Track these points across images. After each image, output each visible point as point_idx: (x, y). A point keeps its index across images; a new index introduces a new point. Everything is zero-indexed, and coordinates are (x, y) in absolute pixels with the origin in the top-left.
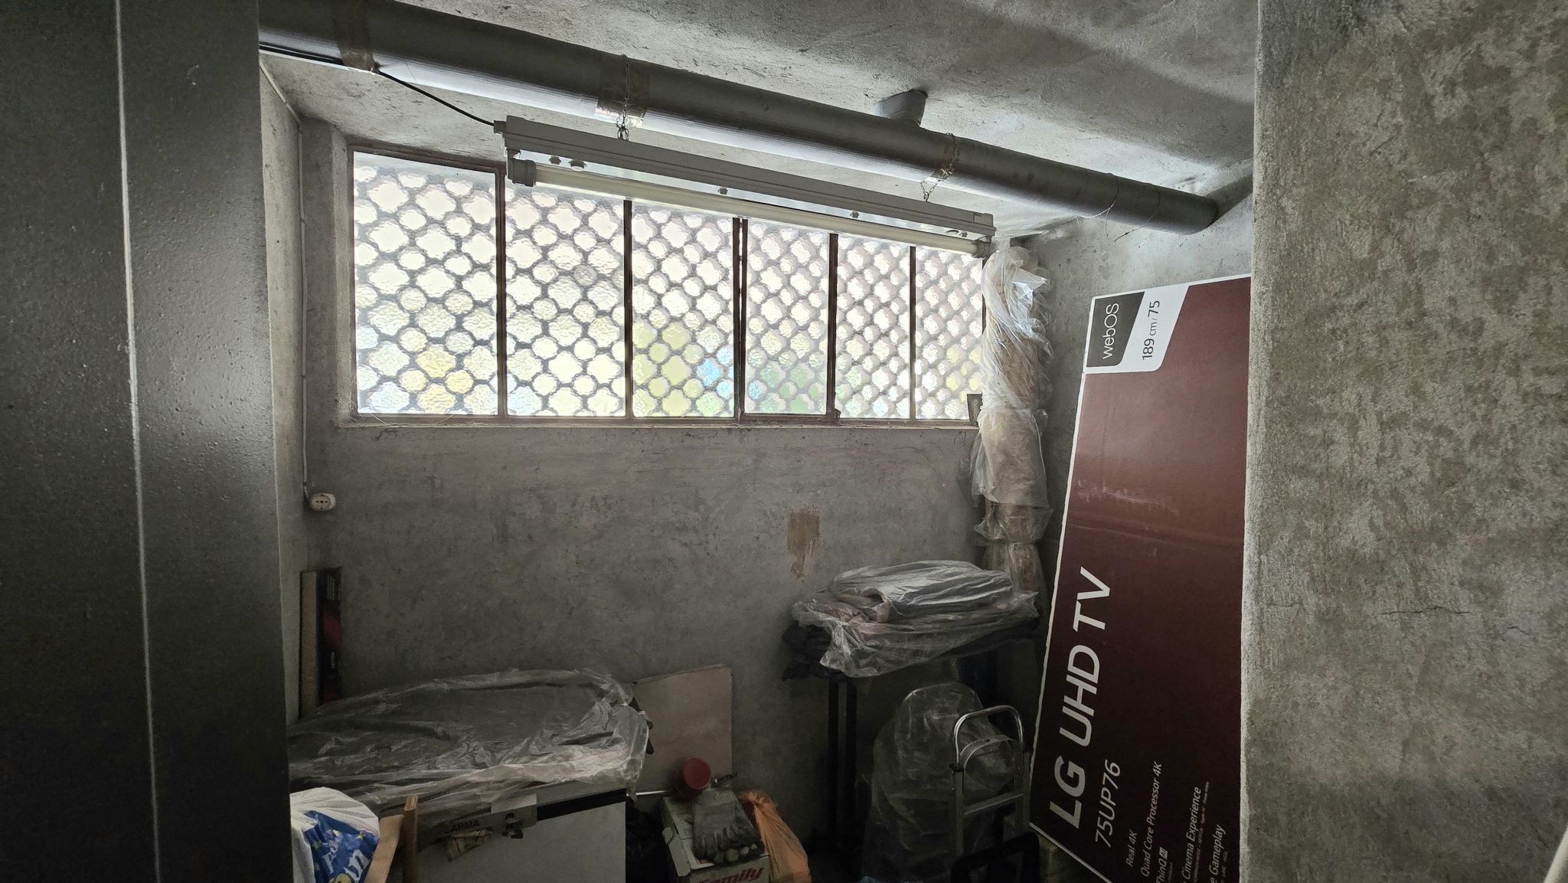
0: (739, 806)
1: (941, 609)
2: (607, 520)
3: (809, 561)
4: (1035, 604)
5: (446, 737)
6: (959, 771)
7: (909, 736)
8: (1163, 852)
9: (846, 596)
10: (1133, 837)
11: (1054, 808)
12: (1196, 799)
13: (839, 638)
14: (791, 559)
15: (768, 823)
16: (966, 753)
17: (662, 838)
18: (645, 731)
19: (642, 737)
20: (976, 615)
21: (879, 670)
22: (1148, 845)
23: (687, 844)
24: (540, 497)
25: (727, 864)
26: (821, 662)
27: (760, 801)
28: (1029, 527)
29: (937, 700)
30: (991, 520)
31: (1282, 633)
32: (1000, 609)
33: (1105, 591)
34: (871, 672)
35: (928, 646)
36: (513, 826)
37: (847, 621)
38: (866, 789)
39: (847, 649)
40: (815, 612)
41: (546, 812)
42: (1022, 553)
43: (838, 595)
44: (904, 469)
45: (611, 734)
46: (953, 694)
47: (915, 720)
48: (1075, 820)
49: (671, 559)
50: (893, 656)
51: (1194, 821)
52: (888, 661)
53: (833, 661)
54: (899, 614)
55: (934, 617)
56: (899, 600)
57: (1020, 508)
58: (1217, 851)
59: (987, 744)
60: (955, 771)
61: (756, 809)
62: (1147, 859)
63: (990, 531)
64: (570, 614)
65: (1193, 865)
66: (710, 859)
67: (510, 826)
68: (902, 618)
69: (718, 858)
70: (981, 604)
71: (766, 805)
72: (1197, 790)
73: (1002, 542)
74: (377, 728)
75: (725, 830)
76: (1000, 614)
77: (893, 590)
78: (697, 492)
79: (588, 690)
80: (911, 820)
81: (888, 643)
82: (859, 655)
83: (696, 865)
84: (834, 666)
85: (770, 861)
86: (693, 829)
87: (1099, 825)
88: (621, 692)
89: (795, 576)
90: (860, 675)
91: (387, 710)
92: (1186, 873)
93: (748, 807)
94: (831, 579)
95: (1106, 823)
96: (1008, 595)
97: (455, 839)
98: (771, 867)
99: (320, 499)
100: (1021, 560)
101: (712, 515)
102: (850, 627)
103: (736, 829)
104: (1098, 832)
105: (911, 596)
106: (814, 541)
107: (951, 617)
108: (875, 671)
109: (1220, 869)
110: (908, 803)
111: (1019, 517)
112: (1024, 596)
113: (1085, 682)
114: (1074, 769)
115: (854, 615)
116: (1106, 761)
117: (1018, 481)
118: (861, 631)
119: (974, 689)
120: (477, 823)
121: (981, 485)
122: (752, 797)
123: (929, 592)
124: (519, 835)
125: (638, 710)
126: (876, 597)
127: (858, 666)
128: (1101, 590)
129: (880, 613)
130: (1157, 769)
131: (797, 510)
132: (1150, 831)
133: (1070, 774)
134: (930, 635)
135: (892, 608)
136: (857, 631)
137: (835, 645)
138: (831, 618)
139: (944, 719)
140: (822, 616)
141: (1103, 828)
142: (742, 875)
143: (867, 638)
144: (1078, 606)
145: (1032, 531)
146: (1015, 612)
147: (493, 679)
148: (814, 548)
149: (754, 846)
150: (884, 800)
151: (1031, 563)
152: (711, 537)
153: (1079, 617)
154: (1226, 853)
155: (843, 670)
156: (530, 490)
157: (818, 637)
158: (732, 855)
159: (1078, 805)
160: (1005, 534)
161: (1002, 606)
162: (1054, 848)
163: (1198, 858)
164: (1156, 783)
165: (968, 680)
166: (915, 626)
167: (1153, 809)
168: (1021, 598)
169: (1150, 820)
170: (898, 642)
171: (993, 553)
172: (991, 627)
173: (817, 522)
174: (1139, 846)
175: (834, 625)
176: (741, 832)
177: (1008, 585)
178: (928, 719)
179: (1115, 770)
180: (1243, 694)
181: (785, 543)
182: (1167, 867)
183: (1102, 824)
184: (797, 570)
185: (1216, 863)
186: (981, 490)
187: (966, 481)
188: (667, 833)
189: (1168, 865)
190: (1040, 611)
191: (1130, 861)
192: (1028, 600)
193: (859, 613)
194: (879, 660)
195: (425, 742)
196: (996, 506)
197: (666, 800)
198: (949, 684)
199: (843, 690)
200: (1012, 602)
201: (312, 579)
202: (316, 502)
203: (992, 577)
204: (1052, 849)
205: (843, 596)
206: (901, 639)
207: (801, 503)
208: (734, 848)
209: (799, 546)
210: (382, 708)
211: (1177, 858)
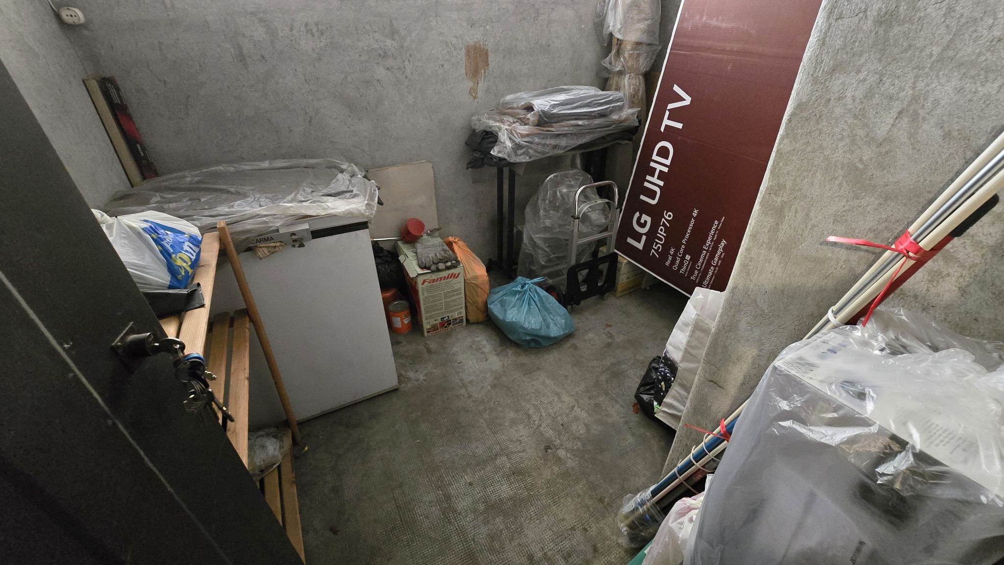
0: (444, 244)
1: (574, 117)
2: (322, 44)
3: (482, 86)
4: (637, 117)
5: (238, 193)
6: (577, 219)
7: (547, 202)
8: (688, 257)
9: (510, 110)
10: (672, 251)
11: (630, 240)
12: (715, 227)
13: (503, 137)
14: (469, 84)
15: (461, 251)
16: (581, 210)
17: (399, 261)
18: (375, 190)
19: (373, 193)
20: (597, 121)
21: (530, 158)
22: (680, 254)
23: (415, 263)
24: (261, 20)
25: (438, 270)
26: (491, 152)
27: (456, 240)
28: (641, 61)
29: (567, 180)
30: (615, 54)
31: (839, 43)
32: (614, 119)
33: (688, 100)
34: (524, 159)
35: (563, 142)
36: (297, 241)
37: (509, 126)
38: (520, 233)
39: (509, 144)
40: (487, 121)
41: (317, 234)
42: (634, 82)
43: (503, 111)
44: (553, 9)
45: (352, 191)
46: (577, 177)
47: (551, 192)
48: (640, 246)
49: (378, 81)
50: (540, 148)
51: (710, 239)
52: (536, 151)
53: (499, 152)
54: (545, 120)
55: (569, 122)
56: (546, 109)
57: (638, 44)
58: (719, 252)
59: (595, 203)
60: (575, 218)
61: (454, 245)
62: (678, 262)
63: (613, 64)
64: (310, 122)
65: (703, 262)
66: (429, 268)
67: (295, 241)
68: (548, 123)
69: (433, 267)
70: (602, 115)
71: (460, 242)
72: (716, 222)
73: (621, 73)
74: (189, 190)
75: (436, 254)
76: (614, 122)
77: (541, 104)
78: (391, 21)
79: (334, 170)
80: (547, 249)
81: (537, 140)
82: (517, 146)
83: (420, 271)
84: (500, 155)
85: (464, 269)
86: (417, 256)
87: (654, 247)
88: (356, 169)
89: (472, 98)
90: (518, 161)
91: (192, 181)
92: (698, 266)
93: (450, 244)
94: (498, 101)
95: (658, 245)
96: (621, 108)
97: (261, 247)
98: (465, 271)
99: (69, 13)
100: (632, 87)
101: (406, 44)
102: (511, 131)
103: (443, 254)
104: (653, 250)
105: (554, 106)
106: (485, 70)
107: (580, 123)
108: (528, 158)
109: (718, 262)
110: (545, 240)
111: (635, 52)
112: (631, 111)
113: (661, 164)
114: (646, 218)
115: (514, 123)
116: (665, 211)
117: (639, 21)
118: (518, 131)
119: (590, 174)
120: (272, 238)
121: (611, 24)
122: (451, 239)
123: (567, 104)
124: (302, 245)
125: (369, 180)
126: (529, 108)
127: (516, 155)
128: (685, 100)
129: (532, 119)
130: (695, 213)
131: (471, 43)
132: (683, 247)
133: (642, 221)
134: (565, 135)
135: (540, 115)
136: (516, 132)
137: (501, 142)
138: (497, 124)
139: (570, 192)
140: (492, 123)
141: (656, 248)
142: (448, 277)
143: (523, 136)
144: (667, 113)
145: (643, 64)
146: (621, 122)
147: (266, 164)
148: (485, 77)
149: (454, 262)
150: (531, 239)
151: (639, 90)
152: (407, 63)
153: (666, 122)
154: (723, 254)
155: (506, 158)
156: (251, 13)
157: (490, 137)
158: (441, 266)
159: (644, 238)
160: (624, 67)
161: (615, 117)
162: (627, 261)
163: (707, 258)
164: (693, 220)
165: (586, 168)
166: (556, 129)
167: (688, 235)
168: (628, 113)
169: (684, 241)
170: (543, 138)
171: (614, 81)
172: (607, 130)
173: (487, 54)
174: (675, 256)
175: (500, 129)
176: (446, 255)
177: (622, 101)
178: (560, 192)
179: (670, 216)
180: (790, 102)
181: (463, 71)
182: (688, 265)
183: (656, 246)
184: (473, 92)
185: (716, 259)
186: (611, 29)
187: (600, 22)
188: (401, 258)
189: (689, 263)
190: (640, 122)
191: (667, 264)
192: (633, 114)
193: (517, 122)
194: (531, 151)
195: (224, 196)
196: (620, 42)
197: (400, 243)
198: (575, 171)
199: (506, 171)
200: (622, 114)
201: (94, 85)
202: (64, 14)
203: (611, 95)
204: (625, 261)
205: (506, 111)
206: (545, 137)
207: (474, 36)
208: (443, 262)
209: (474, 73)
210: (188, 179)
211: (695, 260)
